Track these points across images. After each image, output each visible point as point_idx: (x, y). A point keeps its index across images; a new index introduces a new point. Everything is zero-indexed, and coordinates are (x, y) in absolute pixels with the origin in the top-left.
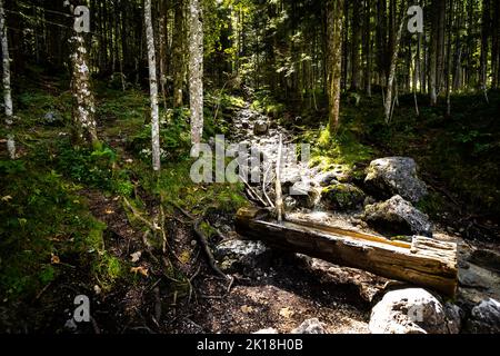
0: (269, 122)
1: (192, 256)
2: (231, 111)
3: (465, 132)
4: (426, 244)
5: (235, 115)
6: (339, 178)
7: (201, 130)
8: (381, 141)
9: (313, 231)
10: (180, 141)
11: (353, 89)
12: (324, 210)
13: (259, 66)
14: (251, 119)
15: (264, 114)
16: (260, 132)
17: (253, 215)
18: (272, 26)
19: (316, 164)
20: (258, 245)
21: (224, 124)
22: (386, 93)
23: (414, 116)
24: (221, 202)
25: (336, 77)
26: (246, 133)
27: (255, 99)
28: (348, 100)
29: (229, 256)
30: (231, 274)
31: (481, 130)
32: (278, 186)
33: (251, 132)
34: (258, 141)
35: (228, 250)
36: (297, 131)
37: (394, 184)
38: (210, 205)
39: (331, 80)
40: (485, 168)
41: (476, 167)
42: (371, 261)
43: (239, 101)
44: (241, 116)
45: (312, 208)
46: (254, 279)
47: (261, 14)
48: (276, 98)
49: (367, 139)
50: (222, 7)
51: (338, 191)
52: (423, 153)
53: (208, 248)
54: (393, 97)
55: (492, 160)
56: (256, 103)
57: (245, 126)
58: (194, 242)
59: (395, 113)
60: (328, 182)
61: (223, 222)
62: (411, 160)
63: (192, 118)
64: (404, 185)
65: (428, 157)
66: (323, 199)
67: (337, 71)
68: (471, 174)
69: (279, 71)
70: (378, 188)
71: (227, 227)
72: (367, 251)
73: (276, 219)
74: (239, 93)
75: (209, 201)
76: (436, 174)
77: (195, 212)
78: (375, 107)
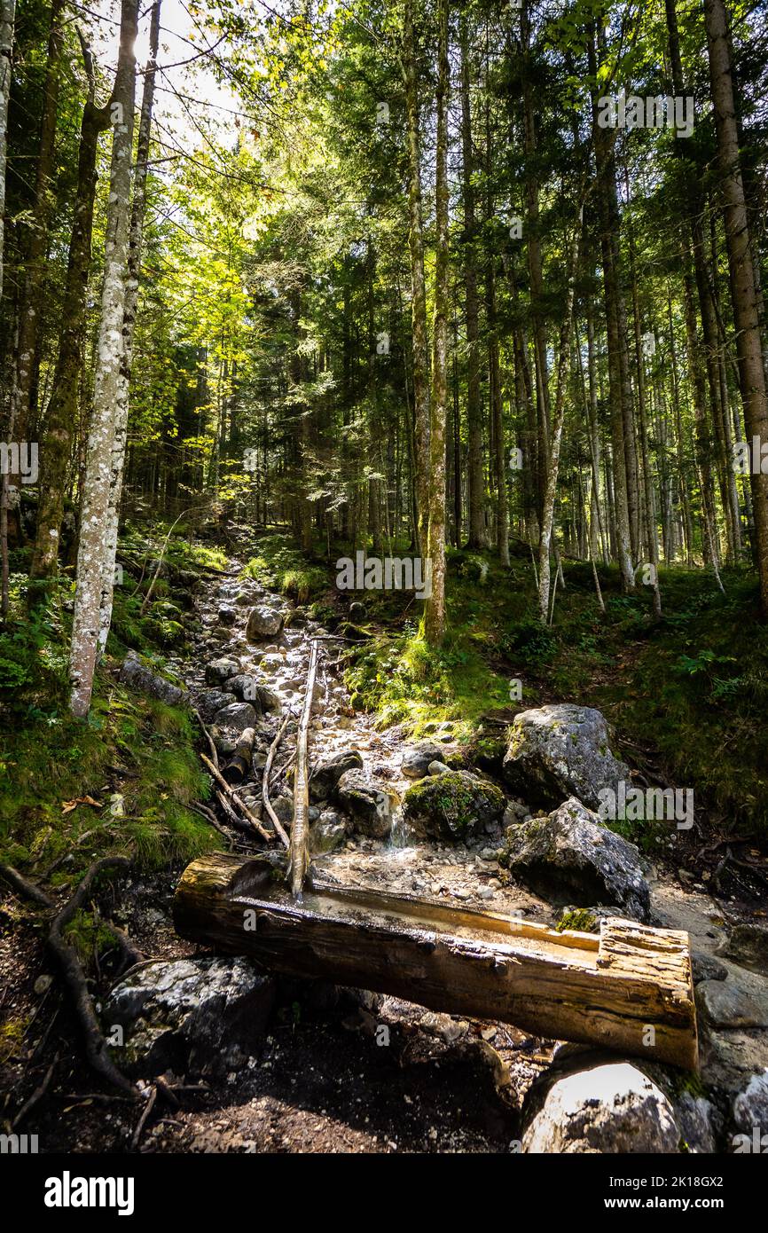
0: (286, 611)
1: (32, 1031)
2: (192, 580)
3: (692, 652)
4: (629, 941)
5: (202, 592)
6: (448, 756)
7: (103, 636)
8: (535, 665)
9: (378, 920)
10: (36, 668)
11: (474, 545)
12: (414, 840)
13: (269, 478)
14: (243, 602)
15: (274, 590)
16: (262, 636)
17: (223, 881)
18: (298, 400)
19: (396, 719)
20: (236, 971)
21: (169, 613)
22: (539, 561)
23: (596, 612)
24: (143, 842)
25: (435, 523)
26: (225, 637)
27: (255, 554)
28: (465, 570)
29: (147, 1015)
30: (150, 1077)
31: (720, 651)
32: (302, 782)
33: (240, 635)
34: (258, 660)
35: (148, 996)
36: (353, 637)
37: (564, 769)
38: (108, 854)
39: (425, 526)
40: (733, 730)
41: (718, 728)
42: (515, 997)
43: (215, 557)
44: (217, 594)
45: (385, 838)
46: (217, 1081)
47: (276, 369)
48: (306, 555)
49: (505, 659)
50: (185, 341)
51: (444, 792)
52: (618, 694)
53: (86, 997)
54: (553, 569)
55: (744, 715)
56: (257, 562)
57: (227, 619)
58: (44, 982)
59: (560, 604)
60: (421, 768)
61: (144, 902)
62: (596, 713)
63: (79, 608)
64: (585, 773)
65: (631, 705)
66: (410, 814)
67: (439, 511)
68: (713, 744)
69: (313, 497)
70: (532, 779)
71: (154, 915)
72: (503, 968)
73: (288, 886)
74: (217, 536)
75: (105, 840)
76: (648, 744)
77: (60, 881)
78: (520, 588)
